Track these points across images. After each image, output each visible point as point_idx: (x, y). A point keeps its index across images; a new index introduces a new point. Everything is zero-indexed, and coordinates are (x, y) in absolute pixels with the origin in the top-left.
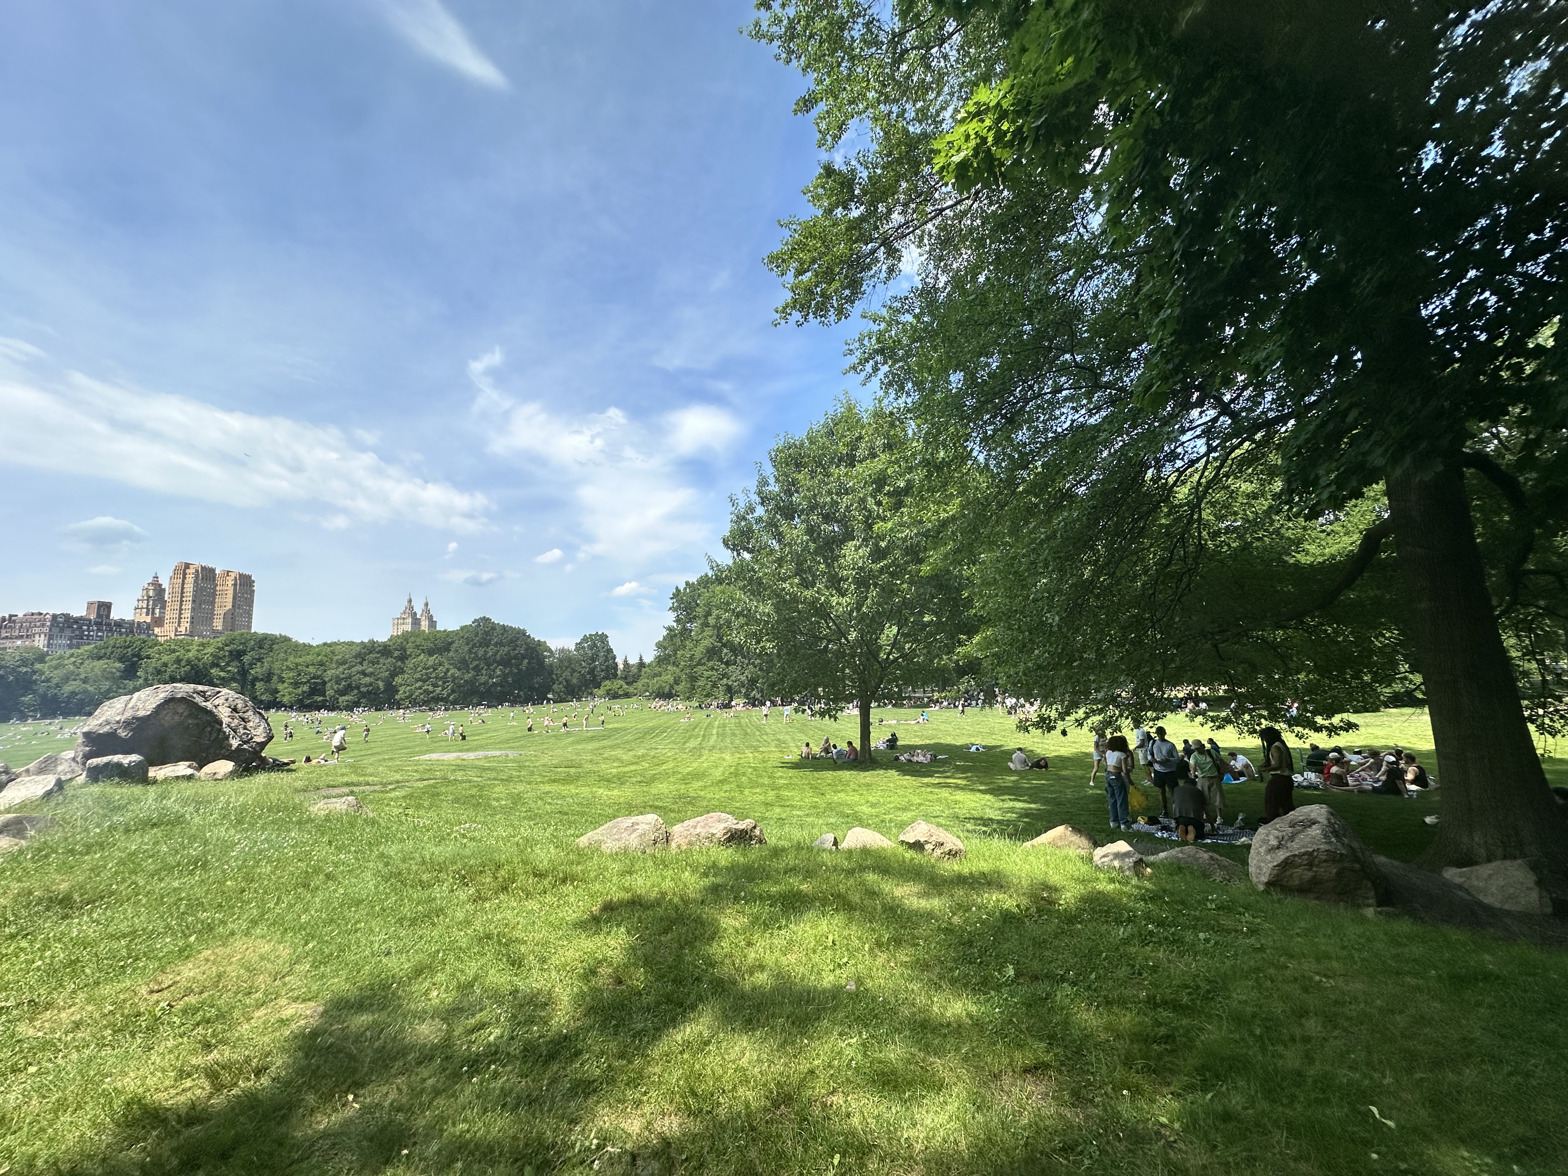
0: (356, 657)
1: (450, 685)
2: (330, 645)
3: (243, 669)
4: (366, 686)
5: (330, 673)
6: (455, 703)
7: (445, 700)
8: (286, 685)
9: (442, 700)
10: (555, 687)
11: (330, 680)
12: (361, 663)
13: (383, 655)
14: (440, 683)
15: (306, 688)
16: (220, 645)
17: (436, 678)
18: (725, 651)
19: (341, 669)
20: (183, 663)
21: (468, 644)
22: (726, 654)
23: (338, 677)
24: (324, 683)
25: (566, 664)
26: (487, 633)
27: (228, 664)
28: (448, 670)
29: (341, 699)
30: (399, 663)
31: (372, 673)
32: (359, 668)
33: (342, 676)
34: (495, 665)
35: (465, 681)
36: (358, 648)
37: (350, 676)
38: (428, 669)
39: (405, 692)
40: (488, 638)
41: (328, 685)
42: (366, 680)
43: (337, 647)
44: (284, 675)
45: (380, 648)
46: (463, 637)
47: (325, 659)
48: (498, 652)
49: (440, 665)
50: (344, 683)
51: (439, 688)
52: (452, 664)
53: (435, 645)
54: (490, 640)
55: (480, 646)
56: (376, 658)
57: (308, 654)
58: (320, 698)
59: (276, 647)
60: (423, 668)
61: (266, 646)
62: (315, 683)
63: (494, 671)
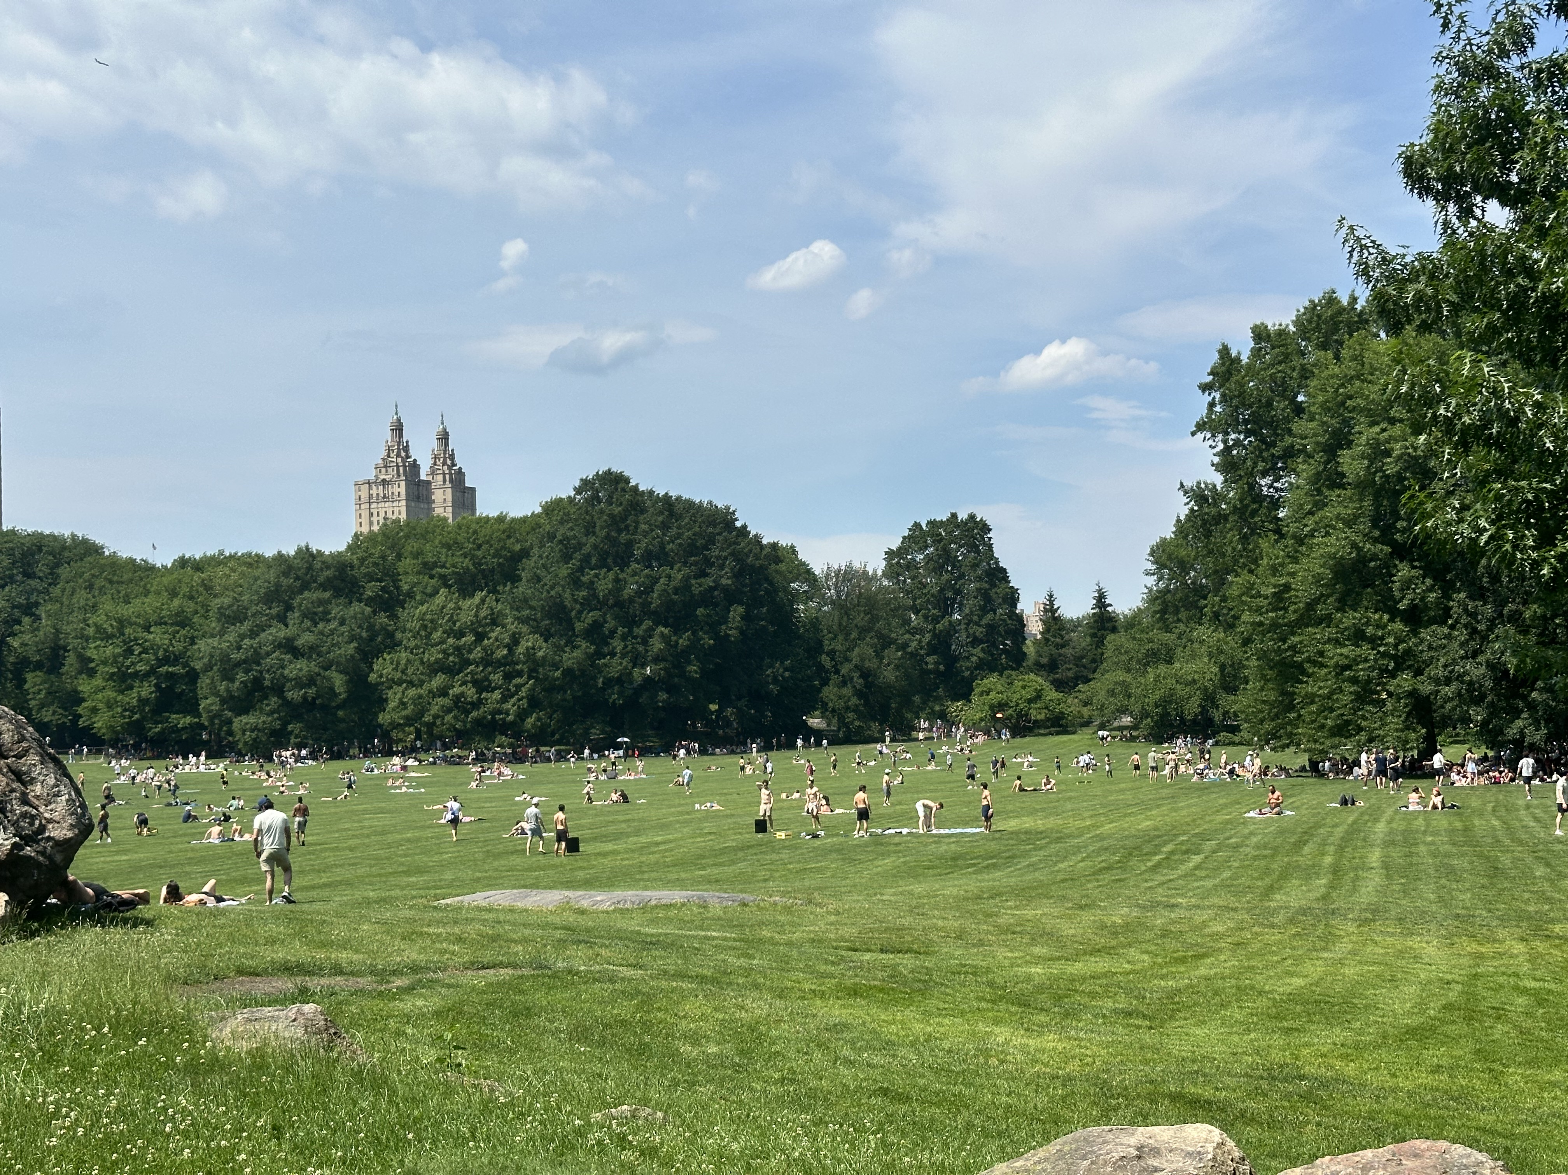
0: (268, 599)
1: (526, 686)
2: (198, 566)
4: (300, 684)
5: (203, 645)
6: (540, 738)
7: (513, 730)
8: (98, 681)
9: (504, 728)
10: (830, 693)
11: (208, 668)
12: (282, 619)
13: (337, 592)
14: (497, 678)
15: (146, 690)
17: (487, 661)
18: (1404, 571)
19: (231, 636)
21: (566, 558)
22: (1407, 584)
23: (225, 658)
24: (193, 676)
25: (861, 619)
26: (617, 523)
28: (515, 640)
29: (238, 722)
30: (382, 619)
31: (313, 648)
32: (277, 632)
33: (235, 656)
34: (647, 623)
35: (568, 672)
36: (272, 575)
37: (256, 658)
38: (460, 634)
39: (402, 704)
40: (624, 537)
41: (204, 682)
42: (298, 668)
43: (220, 571)
44: (91, 653)
45: (328, 573)
46: (551, 537)
47: (190, 607)
48: (656, 580)
49: (494, 623)
50: (241, 677)
51: (497, 695)
52: (520, 620)
53: (478, 564)
54: (630, 544)
55: (603, 564)
56: (321, 602)
57: (147, 593)
58: (186, 720)
59: (64, 572)
60: (449, 633)
61: (41, 569)
62: (170, 676)
63: (645, 642)
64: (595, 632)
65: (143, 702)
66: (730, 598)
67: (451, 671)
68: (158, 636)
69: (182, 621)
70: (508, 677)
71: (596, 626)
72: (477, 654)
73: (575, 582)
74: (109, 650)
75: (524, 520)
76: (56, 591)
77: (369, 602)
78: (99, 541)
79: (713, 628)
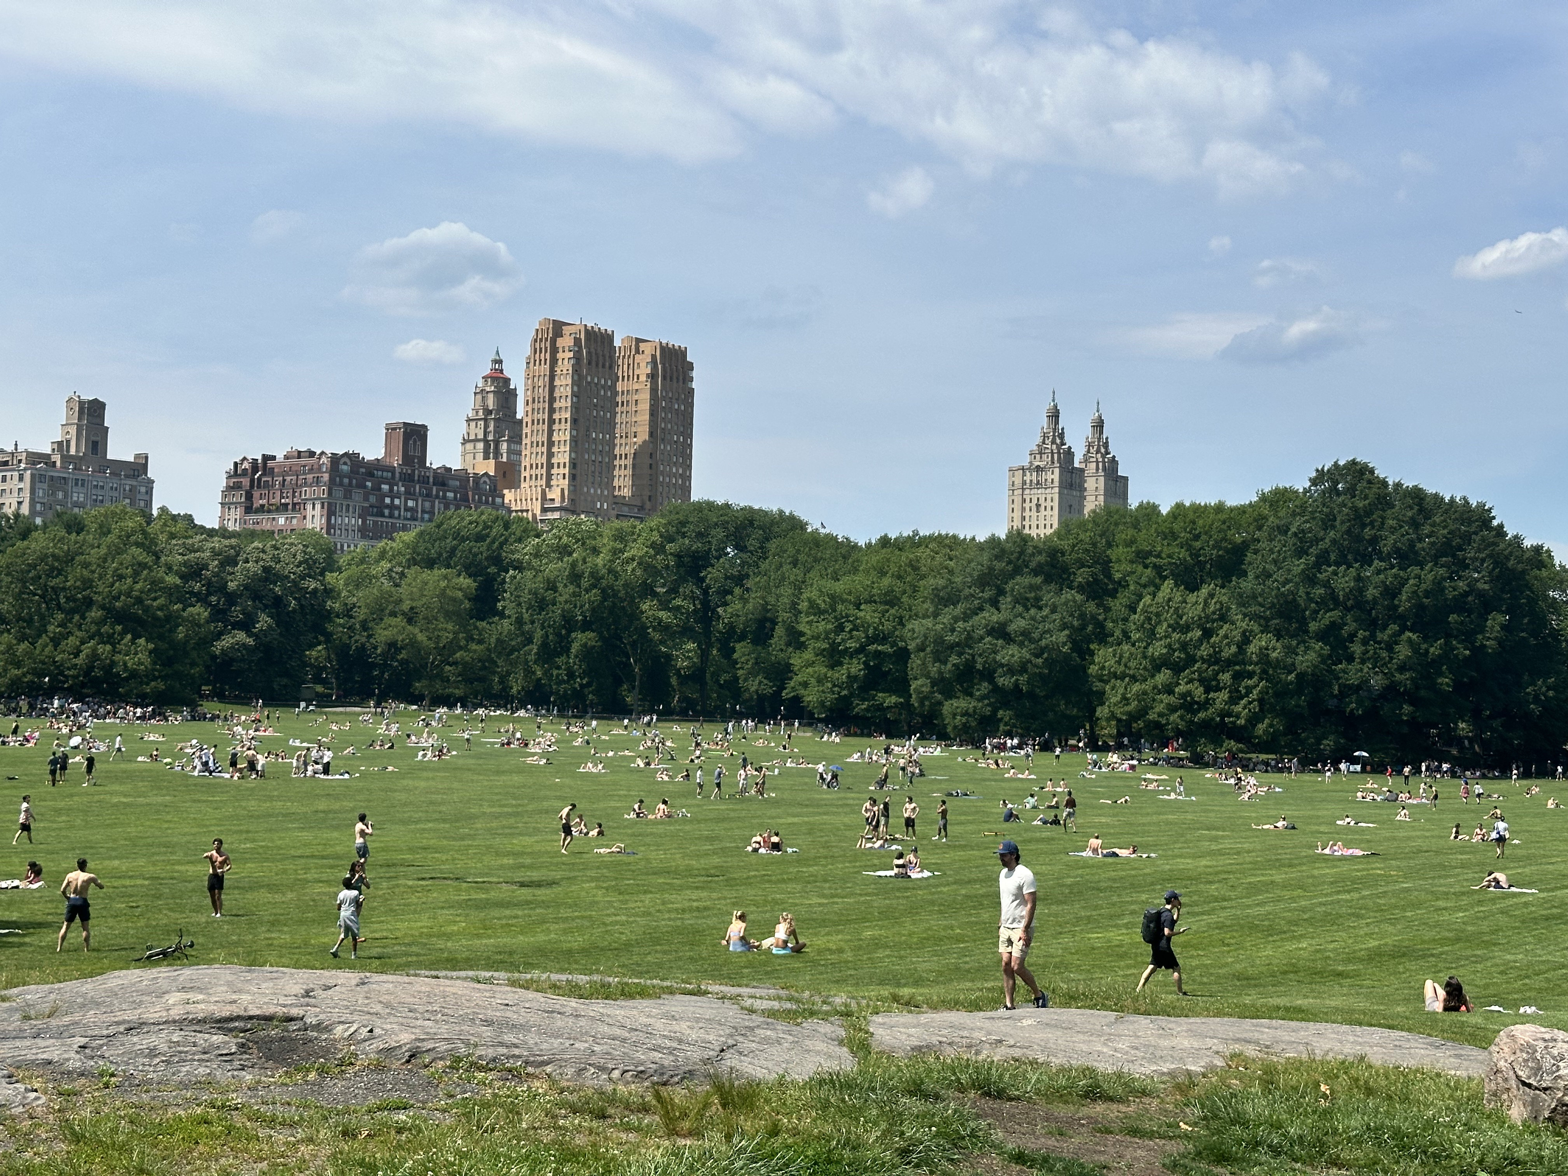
0: (983, 581)
1: (1257, 687)
3: (705, 604)
4: (1011, 671)
5: (915, 627)
7: (1243, 735)
8: (808, 655)
9: (1232, 732)
11: (921, 648)
12: (994, 603)
13: (1048, 580)
14: (1226, 677)
15: (855, 667)
16: (656, 537)
17: (1214, 659)
19: (945, 618)
20: (585, 583)
21: (1301, 552)
23: (939, 640)
24: (903, 655)
26: (1359, 518)
27: (673, 591)
28: (1246, 639)
29: (948, 707)
30: (1091, 607)
31: (1026, 634)
32: (991, 616)
33: (950, 638)
34: (1394, 627)
35: (1301, 676)
36: (985, 558)
37: (969, 640)
38: (1186, 629)
39: (1125, 699)
40: (1368, 532)
41: (915, 662)
42: (1011, 654)
43: (920, 552)
44: (803, 627)
45: (1041, 558)
46: (1283, 530)
47: (899, 586)
48: (1403, 582)
49: (1223, 618)
50: (954, 659)
51: (1224, 695)
52: (1254, 617)
53: (1195, 555)
54: (1374, 541)
55: (1342, 560)
56: (1032, 588)
57: (856, 570)
58: (892, 700)
59: (772, 546)
60: (1174, 628)
61: (752, 543)
62: (878, 654)
63: (1390, 648)
64: (1328, 634)
65: (852, 678)
66: (1488, 605)
67: (1177, 669)
68: (867, 614)
69: (890, 600)
70: (1238, 677)
71: (1335, 626)
72: (1204, 651)
73: (1310, 579)
74: (822, 626)
75: (1241, 510)
76: (764, 566)
77: (1081, 589)
78: (804, 518)
79: (1468, 637)
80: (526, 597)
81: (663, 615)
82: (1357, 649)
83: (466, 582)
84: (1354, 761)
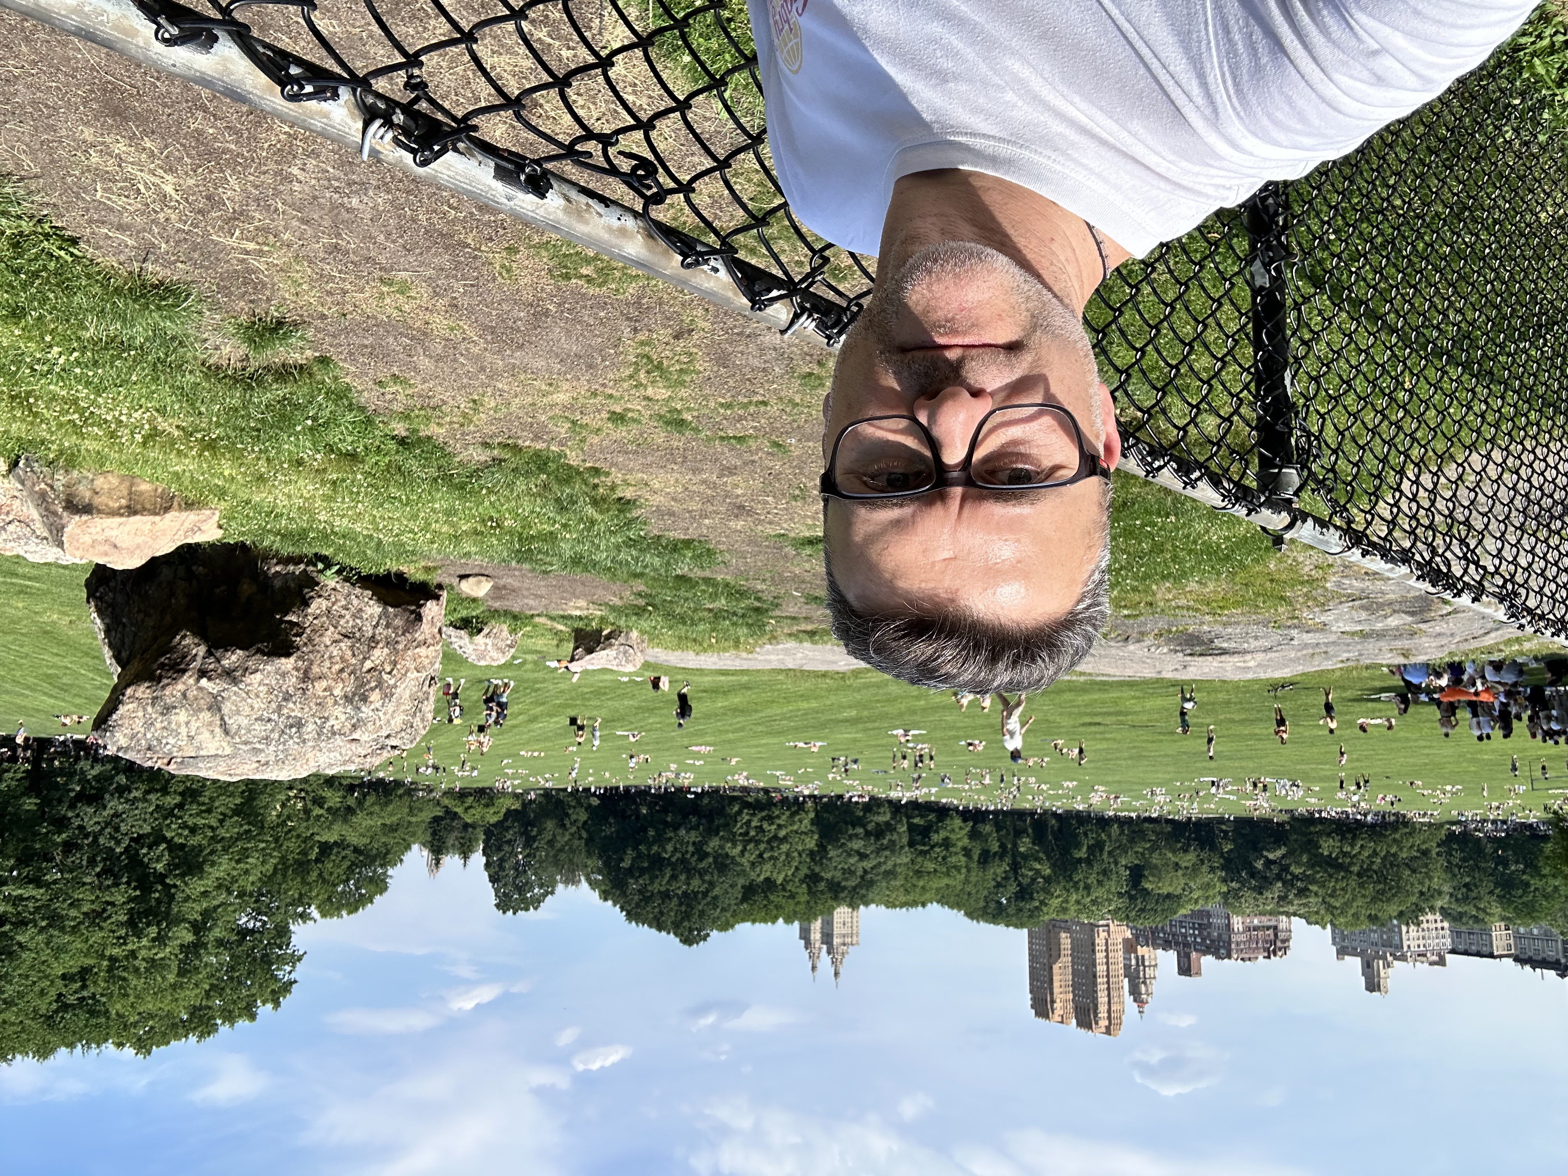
33: (887, 853)
35: (717, 834)
36: (871, 895)
37: (878, 852)
38: (771, 858)
39: (801, 821)
40: (683, 908)
41: (905, 840)
43: (903, 899)
44: (963, 859)
45: (842, 895)
46: (723, 910)
47: (914, 881)
48: (668, 882)
49: (753, 864)
50: (885, 842)
51: (754, 824)
52: (738, 864)
53: (766, 897)
54: (681, 904)
55: (696, 894)
56: (846, 879)
57: (938, 890)
58: (916, 821)
59: (982, 904)
60: (776, 859)
61: (993, 905)
62: (924, 844)
63: (676, 849)
64: (703, 856)
65: (937, 832)
66: (630, 871)
67: (775, 837)
68: (930, 866)
69: (919, 873)
70: (747, 833)
71: (701, 860)
72: (762, 846)
73: (712, 884)
74: (953, 859)
75: (743, 920)
76: (986, 893)
77: (822, 879)
78: (966, 919)
79: (640, 856)
80: (1114, 877)
81: (1038, 866)
82: (691, 849)
83: (1148, 886)
84: (695, 793)
